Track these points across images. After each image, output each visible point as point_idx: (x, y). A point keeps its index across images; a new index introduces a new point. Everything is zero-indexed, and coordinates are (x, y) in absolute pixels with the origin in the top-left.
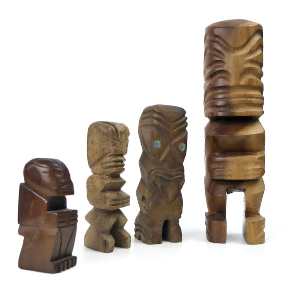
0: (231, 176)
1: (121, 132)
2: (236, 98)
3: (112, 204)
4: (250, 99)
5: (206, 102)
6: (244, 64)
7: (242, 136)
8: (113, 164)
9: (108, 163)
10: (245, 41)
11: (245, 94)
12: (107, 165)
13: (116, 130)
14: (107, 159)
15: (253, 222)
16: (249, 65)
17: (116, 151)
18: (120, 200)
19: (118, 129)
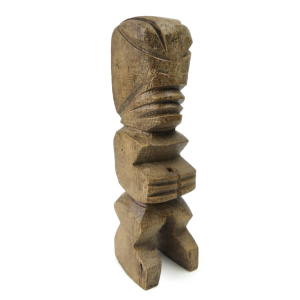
1: (168, 37)
3: (152, 192)
8: (154, 108)
9: (144, 105)
12: (144, 109)
13: (159, 31)
14: (143, 97)
17: (158, 79)
18: (172, 183)
19: (162, 29)
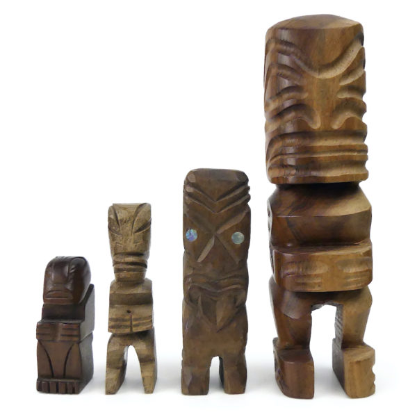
0: (319, 286)
2: (324, 152)
4: (350, 154)
5: (271, 160)
6: (338, 92)
7: (337, 217)
10: (338, 54)
11: (339, 146)
15: (358, 362)
16: (346, 95)
